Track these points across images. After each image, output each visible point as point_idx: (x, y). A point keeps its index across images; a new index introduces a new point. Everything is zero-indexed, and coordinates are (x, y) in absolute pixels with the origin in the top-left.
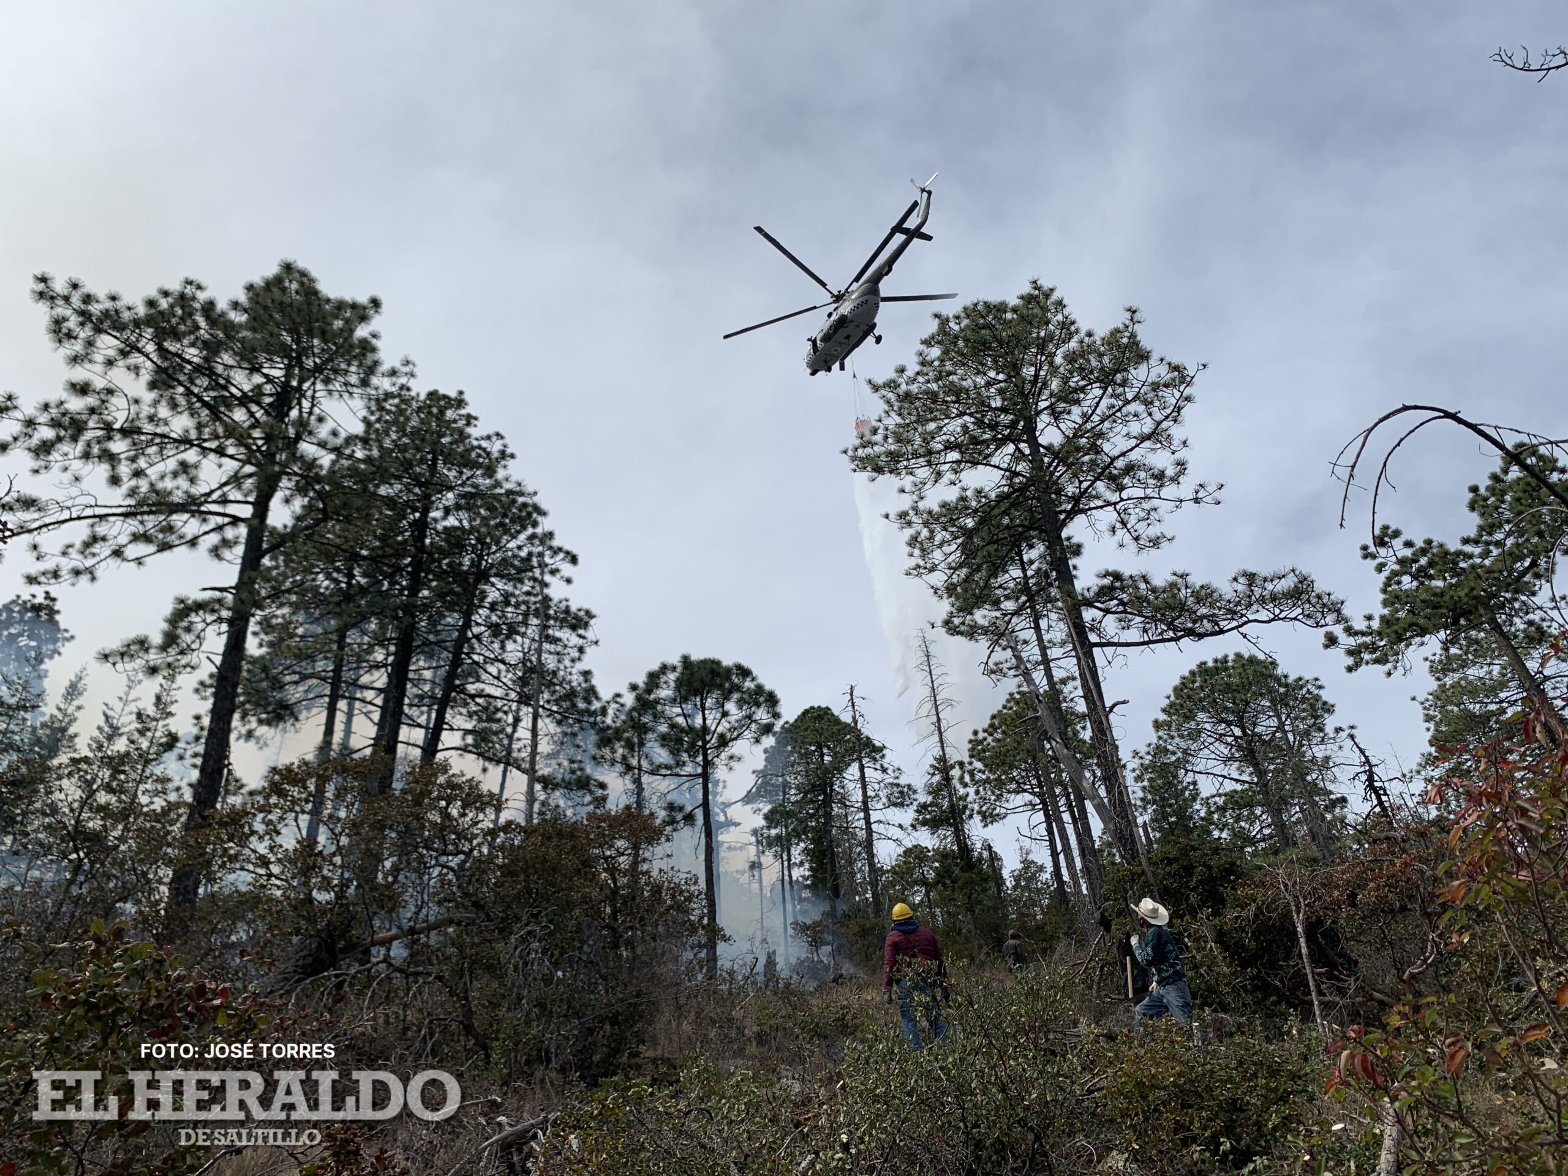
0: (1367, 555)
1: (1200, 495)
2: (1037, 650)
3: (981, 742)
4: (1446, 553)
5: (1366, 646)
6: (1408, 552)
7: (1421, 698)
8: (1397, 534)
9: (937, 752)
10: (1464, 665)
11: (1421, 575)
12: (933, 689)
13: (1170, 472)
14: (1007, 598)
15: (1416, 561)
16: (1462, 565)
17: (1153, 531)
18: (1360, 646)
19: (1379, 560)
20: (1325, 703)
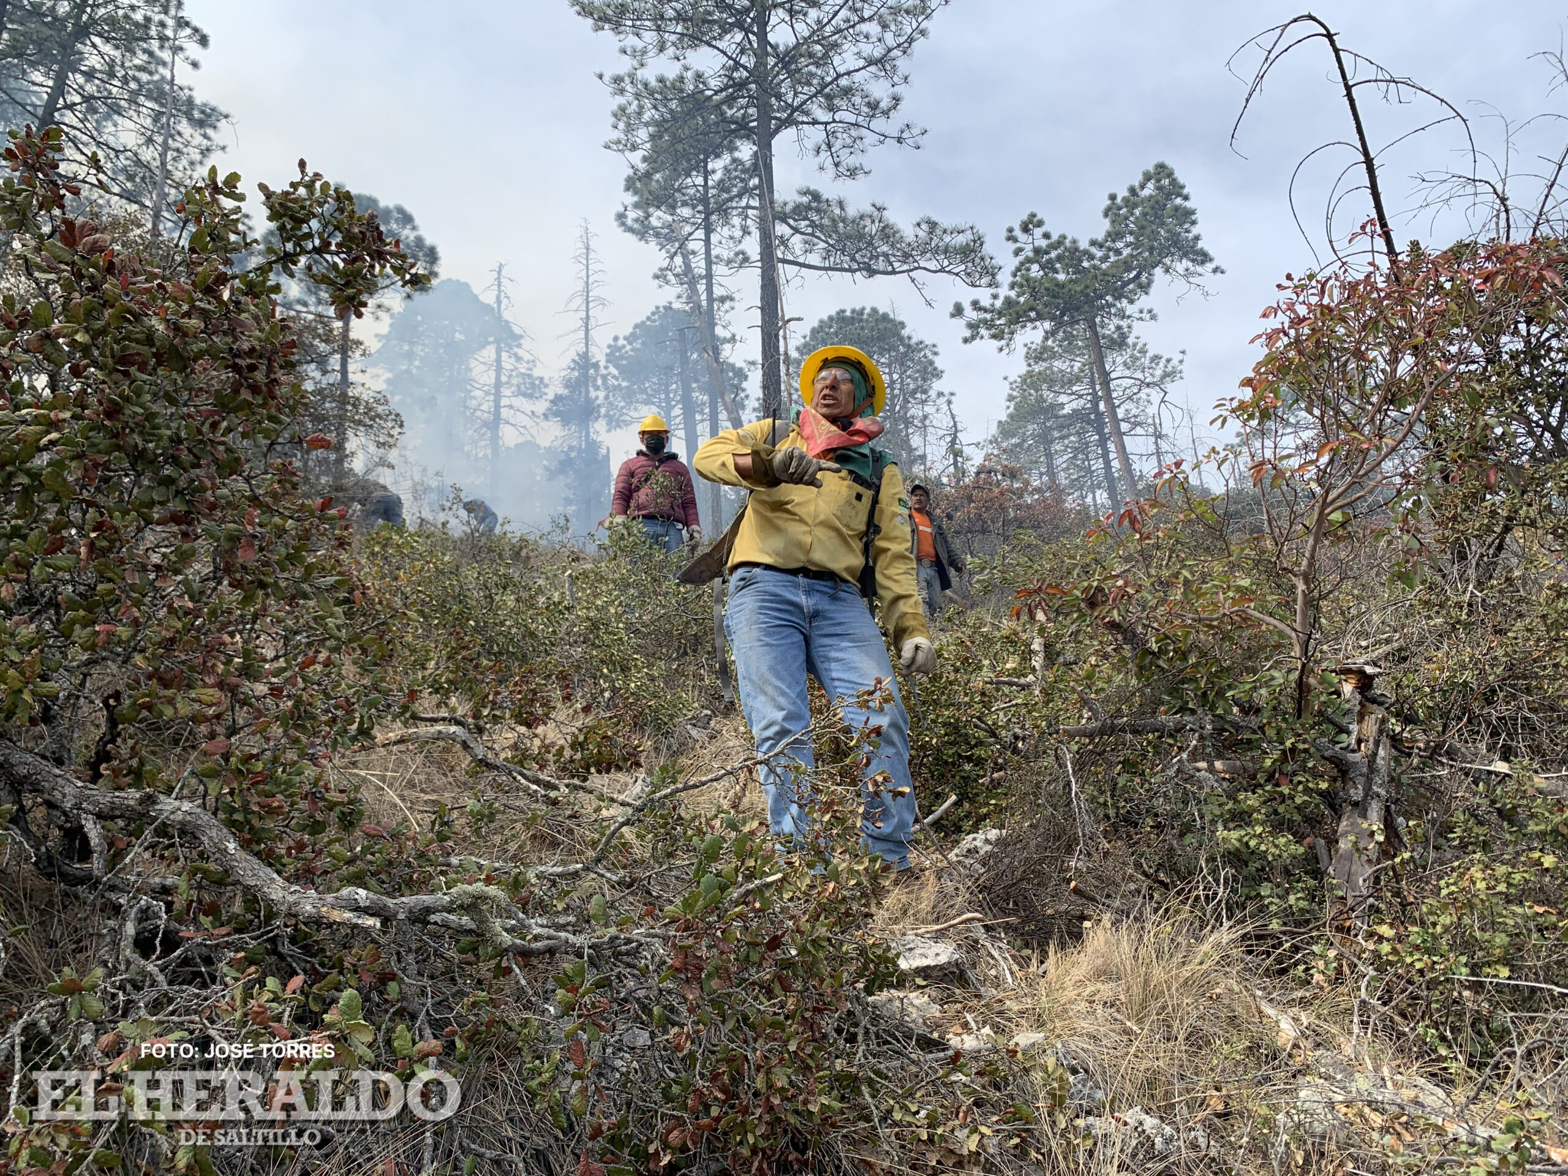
0: (1011, 238)
1: (904, 135)
2: (703, 264)
3: (620, 349)
4: (1077, 249)
5: (985, 321)
6: (1043, 243)
7: (1011, 379)
8: (1040, 224)
9: (581, 348)
10: (1054, 356)
11: (1048, 267)
12: (587, 283)
13: (884, 105)
14: (685, 204)
15: (1047, 253)
16: (1085, 264)
17: (852, 161)
18: (980, 321)
19: (1018, 245)
20: (935, 369)
